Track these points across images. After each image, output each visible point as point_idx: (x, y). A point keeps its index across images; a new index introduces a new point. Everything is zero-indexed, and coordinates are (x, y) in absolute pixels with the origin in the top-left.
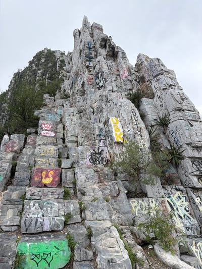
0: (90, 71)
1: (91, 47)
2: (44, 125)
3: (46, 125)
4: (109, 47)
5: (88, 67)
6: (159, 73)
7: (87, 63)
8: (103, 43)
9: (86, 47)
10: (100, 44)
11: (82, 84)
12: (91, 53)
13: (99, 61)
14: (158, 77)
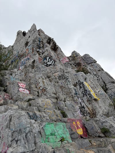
0: (40, 55)
1: (41, 41)
2: (20, 83)
3: (21, 84)
4: (53, 44)
5: (38, 52)
6: (93, 62)
7: (38, 50)
8: (49, 41)
9: (38, 40)
10: (47, 41)
11: (33, 62)
12: (40, 45)
13: (47, 50)
14: (92, 64)
